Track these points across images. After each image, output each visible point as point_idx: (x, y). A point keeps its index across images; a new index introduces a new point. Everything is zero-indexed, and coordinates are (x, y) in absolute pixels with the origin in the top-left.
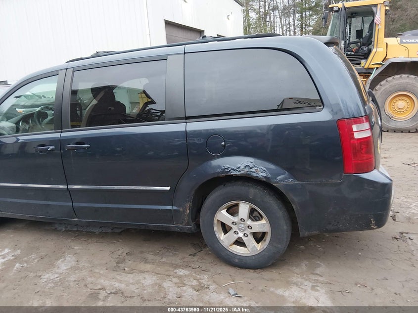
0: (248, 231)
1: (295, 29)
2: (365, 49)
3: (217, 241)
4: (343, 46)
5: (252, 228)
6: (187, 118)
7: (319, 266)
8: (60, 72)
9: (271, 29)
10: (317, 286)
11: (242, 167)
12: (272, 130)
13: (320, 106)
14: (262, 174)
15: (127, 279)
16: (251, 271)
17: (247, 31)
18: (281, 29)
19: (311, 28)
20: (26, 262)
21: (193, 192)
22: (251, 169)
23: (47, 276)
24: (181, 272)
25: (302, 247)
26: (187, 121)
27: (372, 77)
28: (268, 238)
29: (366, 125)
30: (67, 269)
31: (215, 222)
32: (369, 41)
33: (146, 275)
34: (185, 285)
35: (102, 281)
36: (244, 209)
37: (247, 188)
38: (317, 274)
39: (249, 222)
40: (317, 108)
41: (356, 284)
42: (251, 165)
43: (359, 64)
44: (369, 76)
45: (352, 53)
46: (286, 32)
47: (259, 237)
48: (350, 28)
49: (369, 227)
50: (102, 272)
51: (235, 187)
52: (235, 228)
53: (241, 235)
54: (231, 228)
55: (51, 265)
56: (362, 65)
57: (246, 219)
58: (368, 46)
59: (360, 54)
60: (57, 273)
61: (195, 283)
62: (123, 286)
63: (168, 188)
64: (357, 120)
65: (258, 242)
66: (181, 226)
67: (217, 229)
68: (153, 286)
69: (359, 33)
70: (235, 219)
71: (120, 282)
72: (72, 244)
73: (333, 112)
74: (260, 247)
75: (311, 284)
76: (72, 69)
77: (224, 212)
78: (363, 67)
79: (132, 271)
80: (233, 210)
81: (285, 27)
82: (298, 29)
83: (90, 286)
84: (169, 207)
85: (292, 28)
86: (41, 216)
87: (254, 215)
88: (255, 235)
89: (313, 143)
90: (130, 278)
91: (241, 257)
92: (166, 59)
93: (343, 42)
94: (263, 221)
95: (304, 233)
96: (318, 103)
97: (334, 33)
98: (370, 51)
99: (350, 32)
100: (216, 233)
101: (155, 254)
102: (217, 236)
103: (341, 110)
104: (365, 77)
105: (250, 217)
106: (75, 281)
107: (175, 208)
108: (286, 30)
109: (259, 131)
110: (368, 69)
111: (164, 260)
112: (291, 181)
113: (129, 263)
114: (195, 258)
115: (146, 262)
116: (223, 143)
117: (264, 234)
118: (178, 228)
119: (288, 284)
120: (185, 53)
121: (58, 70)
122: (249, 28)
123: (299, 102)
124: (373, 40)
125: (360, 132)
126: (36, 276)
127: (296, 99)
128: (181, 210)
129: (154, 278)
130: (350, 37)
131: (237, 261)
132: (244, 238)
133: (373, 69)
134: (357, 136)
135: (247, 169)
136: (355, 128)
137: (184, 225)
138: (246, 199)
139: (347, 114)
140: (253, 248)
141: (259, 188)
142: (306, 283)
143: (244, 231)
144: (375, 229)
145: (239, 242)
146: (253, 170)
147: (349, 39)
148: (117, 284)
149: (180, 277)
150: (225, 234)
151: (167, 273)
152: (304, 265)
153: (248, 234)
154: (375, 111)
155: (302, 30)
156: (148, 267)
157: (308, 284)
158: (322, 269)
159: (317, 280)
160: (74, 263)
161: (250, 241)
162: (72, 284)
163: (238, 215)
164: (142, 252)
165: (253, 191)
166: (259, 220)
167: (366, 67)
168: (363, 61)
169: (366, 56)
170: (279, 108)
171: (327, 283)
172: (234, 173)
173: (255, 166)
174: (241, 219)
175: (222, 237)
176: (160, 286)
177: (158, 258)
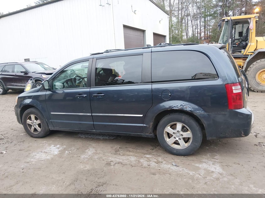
0: (181, 137)
1: (200, 28)
2: (244, 43)
3: (165, 142)
4: (230, 42)
5: (183, 135)
6: (152, 82)
7: (216, 155)
8: (90, 59)
9: (186, 28)
10: (215, 163)
11: (179, 106)
12: (189, 89)
13: (217, 78)
14: (189, 109)
15: (122, 158)
16: (182, 156)
17: (170, 29)
18: (192, 28)
19: (211, 27)
20: (70, 150)
21: (154, 118)
22: (183, 106)
23: (83, 156)
24: (148, 156)
25: (207, 148)
26: (152, 83)
27: (248, 60)
28: (191, 141)
29: (239, 87)
30: (92, 153)
31: (165, 132)
32: (246, 39)
33: (131, 157)
34: (151, 161)
35: (111, 158)
36: (179, 126)
37: (181, 116)
38: (215, 159)
39: (182, 133)
40: (216, 78)
41: (234, 163)
42: (183, 105)
43: (241, 52)
44: (246, 59)
45: (236, 46)
46: (195, 30)
47: (186, 140)
48: (235, 31)
49: (240, 136)
50: (109, 155)
51: (175, 115)
52: (174, 135)
53: (177, 139)
54: (172, 135)
55: (83, 152)
56: (242, 53)
57: (180, 131)
58: (246, 42)
59: (241, 46)
60: (87, 155)
61: (155, 160)
62: (121, 161)
63: (142, 116)
64: (234, 84)
65: (186, 143)
66: (147, 134)
67: (165, 136)
68: (136, 161)
69: (241, 34)
70: (175, 131)
71: (119, 159)
72: (91, 143)
73: (223, 80)
74: (187, 145)
75: (212, 163)
76: (96, 58)
77: (169, 127)
78: (243, 54)
79: (124, 155)
80: (173, 127)
81: (194, 26)
82: (203, 27)
83: (106, 160)
84: (142, 125)
85: (199, 27)
86: (76, 129)
87: (184, 129)
88: (184, 139)
89: (213, 96)
90: (124, 158)
91: (177, 150)
92: (143, 55)
93: (230, 40)
94: (189, 132)
95: (209, 138)
96: (216, 76)
97: (225, 33)
98: (247, 45)
99: (235, 33)
100: (165, 138)
101: (133, 149)
102: (165, 139)
103: (226, 79)
104: (244, 60)
105: (182, 130)
106: (97, 158)
107: (144, 125)
108: (195, 29)
109: (180, 89)
110: (246, 55)
111: (138, 151)
112: (203, 112)
113: (121, 152)
114: (154, 151)
115: (130, 151)
116: (170, 94)
117: (189, 138)
118: (146, 135)
119: (201, 162)
120: (152, 52)
121: (89, 59)
122: (172, 27)
123: (206, 75)
124: (248, 38)
125: (236, 90)
126: (78, 156)
127: (204, 73)
128: (148, 126)
129: (135, 158)
130: (235, 36)
131: (175, 152)
132: (179, 140)
133: (248, 55)
134: (234, 92)
135: (181, 107)
136: (233, 88)
137: (149, 134)
138: (180, 121)
139: (230, 81)
140: (183, 145)
141: (187, 116)
142: (209, 162)
143: (179, 137)
144: (244, 137)
145: (176, 143)
146: (184, 107)
147: (234, 37)
148: (118, 160)
149: (147, 158)
150: (169, 139)
151: (141, 156)
152: (208, 155)
153: (181, 138)
154: (244, 80)
155: (205, 28)
156: (131, 153)
157: (211, 163)
158: (218, 157)
159: (215, 161)
160: (94, 151)
161: (182, 142)
162: (96, 159)
163: (176, 129)
164: (126, 148)
165: (184, 117)
166: (187, 132)
167: (244, 54)
168: (243, 50)
169: (244, 47)
170: (193, 78)
171: (220, 162)
172: (175, 108)
173: (185, 105)
174: (178, 131)
175: (168, 140)
176: (139, 161)
177: (135, 150)
